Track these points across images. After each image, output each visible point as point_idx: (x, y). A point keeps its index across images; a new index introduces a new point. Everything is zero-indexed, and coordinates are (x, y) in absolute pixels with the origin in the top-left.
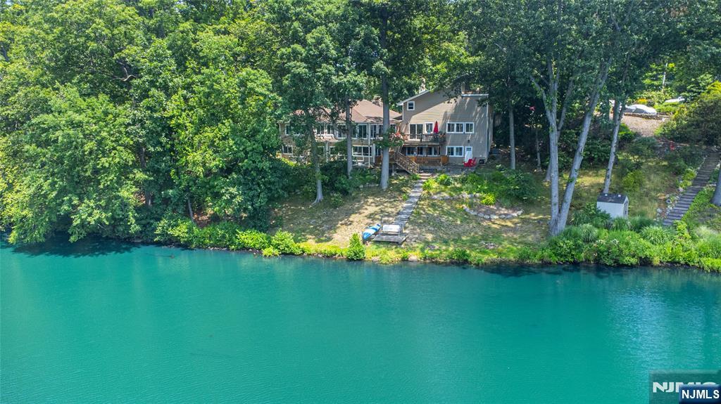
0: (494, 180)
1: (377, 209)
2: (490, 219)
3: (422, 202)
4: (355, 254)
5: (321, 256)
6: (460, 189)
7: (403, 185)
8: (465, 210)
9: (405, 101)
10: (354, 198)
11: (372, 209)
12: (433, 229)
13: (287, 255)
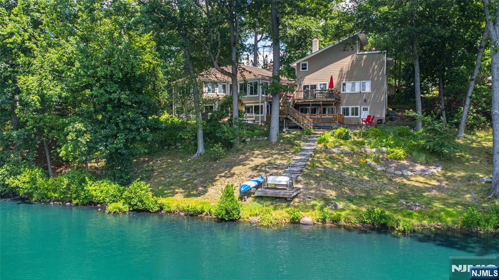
0: (400, 135)
1: (265, 161)
2: (402, 175)
3: (318, 155)
4: (227, 213)
5: (182, 214)
6: (363, 143)
7: (295, 139)
8: (369, 165)
9: (298, 62)
10: (238, 150)
11: (258, 161)
12: (332, 184)
13: (140, 212)
